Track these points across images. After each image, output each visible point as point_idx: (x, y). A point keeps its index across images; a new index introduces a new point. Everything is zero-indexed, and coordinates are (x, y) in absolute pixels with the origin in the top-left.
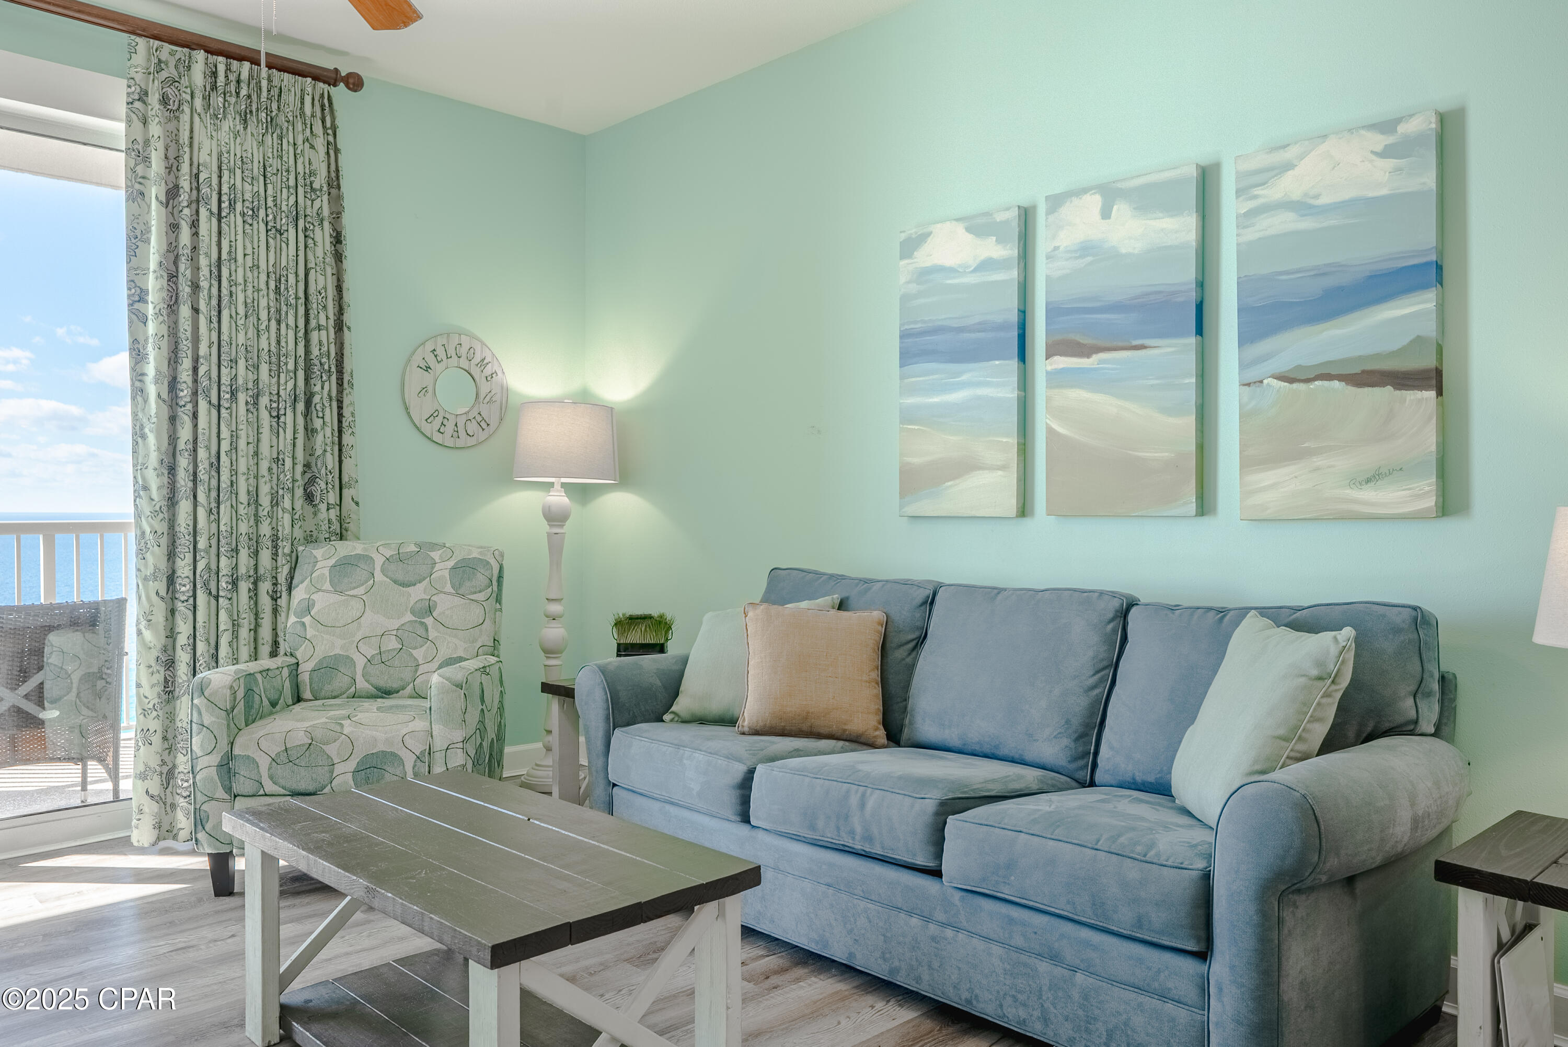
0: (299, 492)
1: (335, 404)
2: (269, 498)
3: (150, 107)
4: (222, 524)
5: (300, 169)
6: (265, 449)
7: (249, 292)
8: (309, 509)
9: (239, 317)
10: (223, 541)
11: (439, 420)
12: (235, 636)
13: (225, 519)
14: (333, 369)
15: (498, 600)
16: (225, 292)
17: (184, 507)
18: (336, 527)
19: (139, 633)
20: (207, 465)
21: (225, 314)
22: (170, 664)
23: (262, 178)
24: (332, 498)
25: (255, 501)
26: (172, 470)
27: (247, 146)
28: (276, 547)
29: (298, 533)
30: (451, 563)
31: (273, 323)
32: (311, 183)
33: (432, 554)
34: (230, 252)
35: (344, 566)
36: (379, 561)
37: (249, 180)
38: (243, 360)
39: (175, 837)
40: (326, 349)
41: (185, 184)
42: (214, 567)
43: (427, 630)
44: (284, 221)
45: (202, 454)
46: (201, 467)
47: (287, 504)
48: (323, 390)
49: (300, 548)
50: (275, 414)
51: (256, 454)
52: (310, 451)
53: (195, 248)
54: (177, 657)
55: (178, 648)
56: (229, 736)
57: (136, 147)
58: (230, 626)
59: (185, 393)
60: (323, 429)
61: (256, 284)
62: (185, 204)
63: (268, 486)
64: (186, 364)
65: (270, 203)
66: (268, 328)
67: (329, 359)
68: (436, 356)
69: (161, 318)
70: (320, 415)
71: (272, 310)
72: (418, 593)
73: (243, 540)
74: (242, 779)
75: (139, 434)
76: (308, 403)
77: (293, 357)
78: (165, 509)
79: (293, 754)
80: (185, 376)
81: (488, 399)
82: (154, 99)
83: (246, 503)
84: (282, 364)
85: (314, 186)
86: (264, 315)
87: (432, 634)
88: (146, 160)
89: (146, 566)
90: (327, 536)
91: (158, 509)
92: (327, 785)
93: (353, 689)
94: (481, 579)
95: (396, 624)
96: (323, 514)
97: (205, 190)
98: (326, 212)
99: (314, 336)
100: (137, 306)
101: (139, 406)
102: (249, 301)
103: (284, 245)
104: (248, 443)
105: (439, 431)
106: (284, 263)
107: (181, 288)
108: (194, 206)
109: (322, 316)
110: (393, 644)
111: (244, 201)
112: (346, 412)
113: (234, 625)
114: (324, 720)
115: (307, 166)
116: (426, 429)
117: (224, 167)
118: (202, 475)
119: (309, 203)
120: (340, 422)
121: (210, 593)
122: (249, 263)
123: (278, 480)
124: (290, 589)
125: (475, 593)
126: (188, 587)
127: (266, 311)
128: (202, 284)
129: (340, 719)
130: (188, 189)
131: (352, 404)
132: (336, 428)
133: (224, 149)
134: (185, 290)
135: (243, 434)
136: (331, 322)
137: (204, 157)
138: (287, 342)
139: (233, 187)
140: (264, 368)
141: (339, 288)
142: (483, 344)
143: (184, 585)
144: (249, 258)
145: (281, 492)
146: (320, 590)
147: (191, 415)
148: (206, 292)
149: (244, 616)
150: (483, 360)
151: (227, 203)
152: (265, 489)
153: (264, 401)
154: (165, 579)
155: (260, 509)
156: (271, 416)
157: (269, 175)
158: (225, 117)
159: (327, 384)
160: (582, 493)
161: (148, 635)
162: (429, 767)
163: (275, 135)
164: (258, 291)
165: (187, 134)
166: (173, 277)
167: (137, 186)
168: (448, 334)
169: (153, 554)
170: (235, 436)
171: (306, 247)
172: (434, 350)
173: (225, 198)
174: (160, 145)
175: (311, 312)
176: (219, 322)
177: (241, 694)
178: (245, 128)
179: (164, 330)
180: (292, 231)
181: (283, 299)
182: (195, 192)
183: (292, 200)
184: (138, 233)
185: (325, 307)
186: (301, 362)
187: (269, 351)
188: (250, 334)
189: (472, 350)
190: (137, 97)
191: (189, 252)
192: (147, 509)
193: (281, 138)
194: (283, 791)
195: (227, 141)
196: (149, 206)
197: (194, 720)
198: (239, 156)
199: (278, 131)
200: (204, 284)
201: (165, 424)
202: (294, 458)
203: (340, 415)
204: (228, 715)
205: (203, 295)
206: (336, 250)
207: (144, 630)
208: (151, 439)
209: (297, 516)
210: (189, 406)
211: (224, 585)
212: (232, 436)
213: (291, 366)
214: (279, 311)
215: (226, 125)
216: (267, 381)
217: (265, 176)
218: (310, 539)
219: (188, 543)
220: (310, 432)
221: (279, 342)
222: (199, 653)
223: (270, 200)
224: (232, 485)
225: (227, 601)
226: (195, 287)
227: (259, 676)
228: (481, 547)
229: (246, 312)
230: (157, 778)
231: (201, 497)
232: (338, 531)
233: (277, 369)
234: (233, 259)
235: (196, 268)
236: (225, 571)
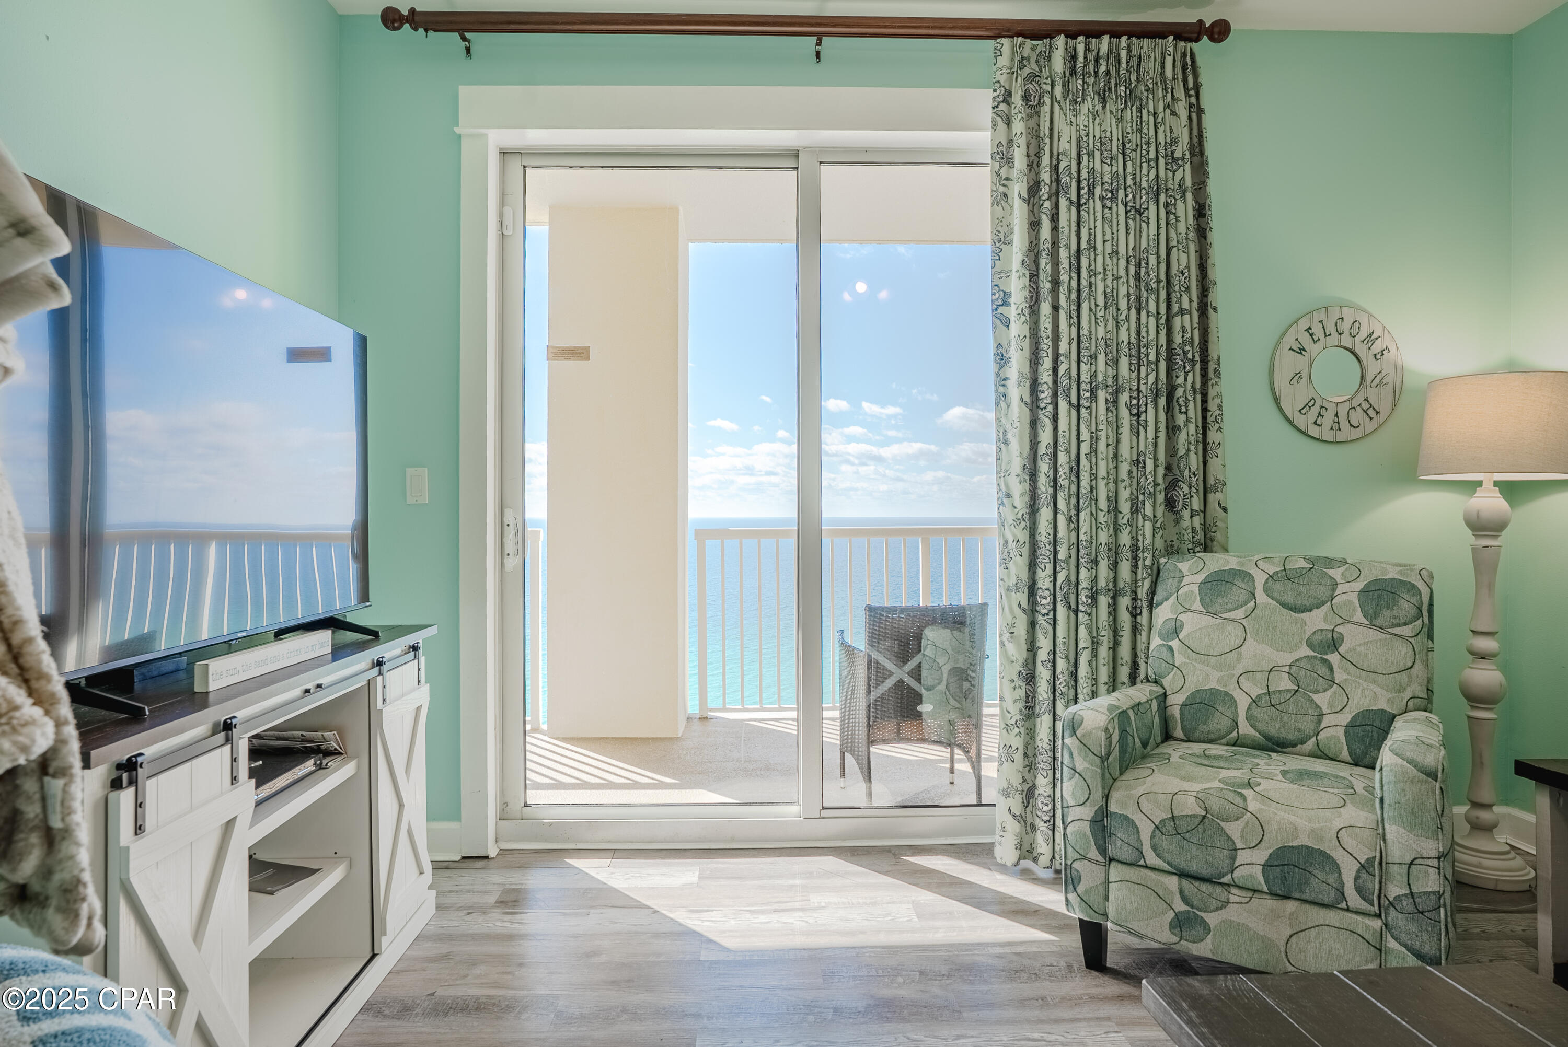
0: (1161, 498)
1: (1199, 397)
2: (1129, 504)
3: (1013, 106)
4: (1081, 533)
5: (1161, 138)
6: (1125, 451)
7: (1109, 282)
8: (1172, 517)
9: (1098, 308)
10: (1083, 552)
11: (1315, 410)
12: (1095, 654)
13: (1084, 528)
14: (1197, 358)
15: (1430, 637)
16: (1084, 283)
17: (1045, 514)
18: (1200, 536)
19: (1003, 645)
20: (1067, 470)
21: (1085, 306)
22: (1031, 678)
23: (1121, 156)
24: (1196, 504)
25: (1114, 509)
26: (1033, 476)
27: (1106, 126)
28: (1135, 558)
29: (1159, 544)
30: (1359, 585)
31: (1133, 311)
32: (1173, 153)
33: (1331, 572)
34: (1089, 241)
35: (1216, 583)
36: (1260, 579)
37: (1108, 161)
38: (1103, 354)
39: (1035, 860)
40: (1189, 335)
41: (1046, 176)
42: (1073, 579)
43: (1331, 670)
44: (1144, 198)
45: (1062, 458)
46: (1061, 472)
47: (1148, 511)
48: (1187, 381)
49: (1163, 560)
50: (1134, 411)
51: (1116, 456)
52: (1171, 451)
53: (1055, 244)
54: (1037, 673)
55: (1039, 664)
56: (1103, 788)
57: (1001, 149)
58: (1089, 644)
59: (1045, 395)
60: (1186, 425)
61: (1115, 272)
62: (1046, 196)
63: (1128, 490)
64: (1047, 363)
65: (1130, 182)
66: (1128, 318)
67: (1192, 347)
68: (1311, 335)
69: (1023, 318)
70: (1184, 409)
71: (1132, 298)
72: (1316, 620)
73: (1103, 549)
74: (1119, 842)
75: (1002, 440)
76: (1170, 398)
77: (1155, 347)
78: (1026, 517)
79: (1183, 825)
80: (1046, 377)
81: (1377, 381)
82: (1017, 99)
83: (1106, 510)
84: (1142, 356)
85: (1176, 155)
86: (1123, 304)
87: (1339, 676)
88: (1009, 161)
89: (1009, 576)
90: (1190, 546)
91: (1020, 517)
92: (1226, 874)
93: (1234, 734)
94: (1405, 607)
95: (1289, 658)
96: (1186, 523)
97: (1064, 179)
98: (1188, 183)
99: (1177, 321)
100: (1000, 310)
101: (1003, 412)
102: (1108, 290)
103: (1144, 225)
104: (1108, 445)
105: (1315, 423)
106: (1144, 245)
107: (1042, 285)
108: (1054, 198)
109: (1185, 299)
110: (1285, 684)
111: (1103, 184)
112: (1212, 406)
113: (1093, 642)
114: (1216, 784)
115: (1168, 134)
116: (1300, 421)
117: (1084, 151)
118: (1063, 482)
119: (1170, 174)
120: (1204, 418)
121: (1070, 607)
122: (1109, 250)
123: (1138, 483)
124: (1151, 606)
125: (1398, 625)
126: (1048, 599)
127: (1126, 299)
128: (1061, 278)
129: (1238, 786)
130: (1048, 181)
131: (1219, 395)
132: (1200, 425)
133: (1083, 133)
134: (1046, 286)
135: (1103, 435)
136: (1195, 305)
137: (1063, 145)
138: (1147, 332)
139: (1092, 172)
140: (1124, 362)
141: (1203, 268)
142: (1371, 315)
143: (1045, 598)
144: (1108, 244)
145: (1141, 498)
146: (1189, 610)
147: (1051, 417)
148: (1066, 285)
149: (1103, 633)
150: (1371, 335)
151: (1086, 189)
152: (1125, 494)
153: (1124, 398)
154: (1026, 591)
155: (1120, 516)
156: (1131, 414)
157: (1128, 151)
158: (1083, 100)
159: (1190, 374)
160: (1521, 493)
161: (1011, 648)
162: (1380, 883)
163: (1134, 108)
164: (1118, 278)
165: (1048, 124)
166: (1034, 277)
167: (1001, 189)
168: (1327, 308)
169: (1016, 563)
170: (1094, 438)
171: (1167, 224)
172: (1310, 328)
173: (1084, 184)
174: (1022, 142)
175: (1173, 295)
176: (1079, 317)
177: (1115, 738)
178: (1104, 108)
179: (1026, 330)
180: (1153, 208)
181: (1143, 284)
182: (1054, 184)
183: (1153, 173)
184: (1002, 236)
185: (1188, 289)
186: (1163, 351)
187: (1129, 343)
188: (1110, 327)
189: (1356, 324)
190: (1001, 99)
191: (1049, 246)
192: (1010, 517)
193: (1140, 110)
194: (1167, 867)
195: (1086, 123)
196: (1012, 207)
197: (1065, 762)
198: (1097, 137)
199: (1138, 103)
200: (1064, 278)
201: (1027, 429)
202: (1156, 459)
203: (1205, 410)
204: (1103, 762)
205: (1063, 289)
206: (1198, 224)
207: (1006, 643)
208: (1015, 445)
209: (1158, 525)
210: (1050, 408)
211: (1084, 599)
212: (1092, 438)
213: (1152, 358)
214: (1139, 298)
215: (1084, 109)
216: (1127, 376)
217: (1124, 154)
218: (1171, 550)
219: (1049, 553)
220: (1172, 430)
221: (1138, 333)
222: (1058, 671)
223: (1129, 178)
224: (1092, 491)
225: (1086, 617)
226: (1056, 283)
227: (1131, 713)
228: (1400, 565)
229: (1106, 303)
230: (1018, 798)
231: (1062, 504)
232: (1202, 541)
233: (1137, 362)
234: (1092, 247)
235: (1056, 264)
236: (1084, 583)
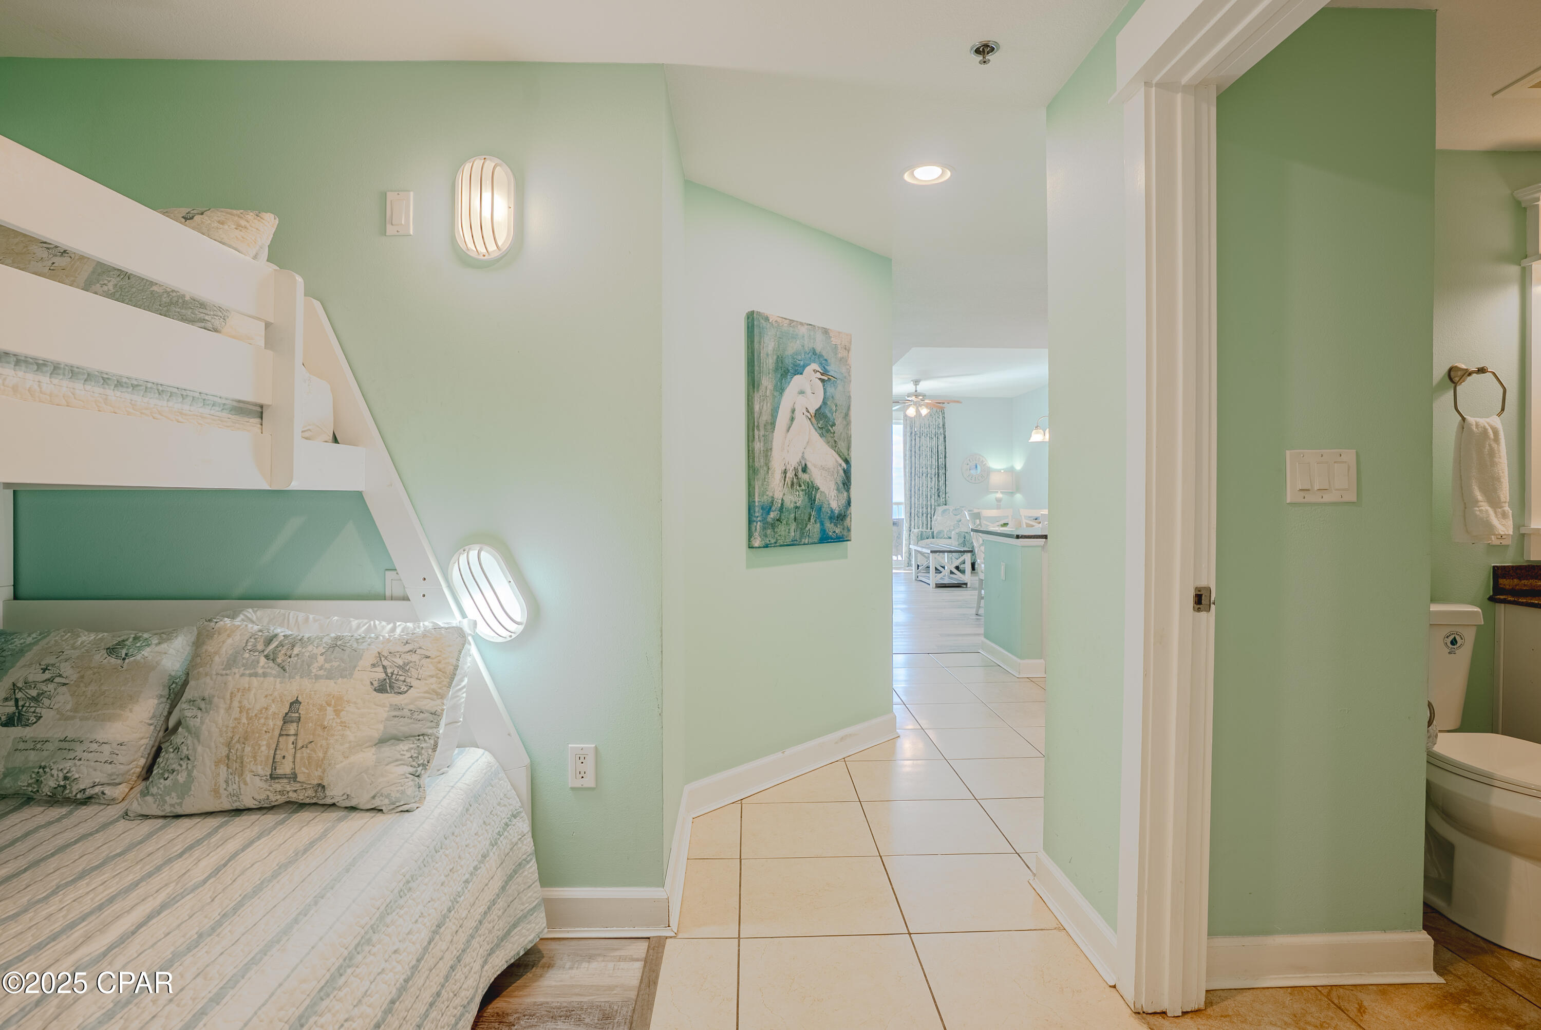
0: (936, 495)
1: (944, 475)
2: (930, 496)
5: (937, 424)
6: (929, 486)
7: (926, 452)
8: (938, 498)
9: (924, 458)
10: (920, 505)
11: (971, 477)
13: (920, 501)
14: (944, 467)
16: (921, 452)
17: (913, 498)
21: (921, 457)
22: (910, 529)
24: (944, 496)
25: (927, 497)
26: (911, 491)
28: (931, 507)
29: (936, 504)
31: (931, 458)
32: (939, 426)
35: (944, 511)
38: (925, 467)
40: (942, 463)
45: (916, 487)
46: (916, 490)
47: (933, 497)
48: (942, 472)
49: (936, 507)
50: (931, 478)
51: (927, 487)
52: (939, 486)
55: (911, 527)
59: (913, 475)
60: (941, 480)
61: (927, 450)
64: (913, 469)
67: (943, 465)
69: (909, 459)
70: (941, 477)
72: (958, 517)
73: (924, 505)
75: (905, 484)
76: (938, 475)
77: (935, 465)
78: (910, 499)
80: (913, 472)
81: (984, 470)
83: (925, 497)
84: (933, 467)
86: (929, 457)
87: (960, 526)
89: (906, 512)
90: (942, 505)
96: (941, 500)
98: (942, 432)
99: (939, 460)
100: (905, 458)
102: (926, 454)
104: (925, 485)
105: (971, 479)
109: (941, 455)
110: (953, 528)
111: (925, 433)
113: (922, 521)
116: (968, 479)
118: (916, 492)
119: (939, 431)
121: (918, 516)
123: (932, 492)
124: (934, 515)
126: (914, 515)
131: (948, 475)
132: (945, 480)
134: (913, 453)
136: (943, 456)
138: (934, 462)
140: (929, 468)
141: (945, 449)
142: (983, 457)
145: (932, 495)
146: (939, 516)
147: (914, 479)
149: (924, 520)
150: (983, 461)
152: (929, 494)
153: (929, 475)
154: (910, 514)
155: (928, 499)
157: (930, 427)
159: (942, 470)
160: (1012, 494)
164: (928, 452)
166: (911, 451)
168: (975, 456)
169: (908, 509)
170: (923, 484)
171: (938, 441)
172: (970, 460)
175: (939, 455)
176: (920, 459)
179: (910, 462)
181: (933, 452)
185: (942, 453)
186: (937, 466)
187: (930, 464)
188: (926, 461)
189: (980, 459)
192: (907, 500)
200: (917, 452)
201: (910, 482)
202: (935, 487)
203: (945, 477)
205: (917, 454)
209: (936, 500)
210: (914, 477)
211: (921, 514)
213: (935, 467)
214: (932, 456)
216: (930, 471)
218: (939, 505)
219: (914, 507)
220: (939, 481)
221: (932, 462)
222: (915, 527)
224: (922, 494)
225: (921, 517)
226: (915, 452)
231: (916, 496)
232: (944, 503)
233: (931, 468)
234: (922, 445)
235: (915, 449)
236: (921, 512)
